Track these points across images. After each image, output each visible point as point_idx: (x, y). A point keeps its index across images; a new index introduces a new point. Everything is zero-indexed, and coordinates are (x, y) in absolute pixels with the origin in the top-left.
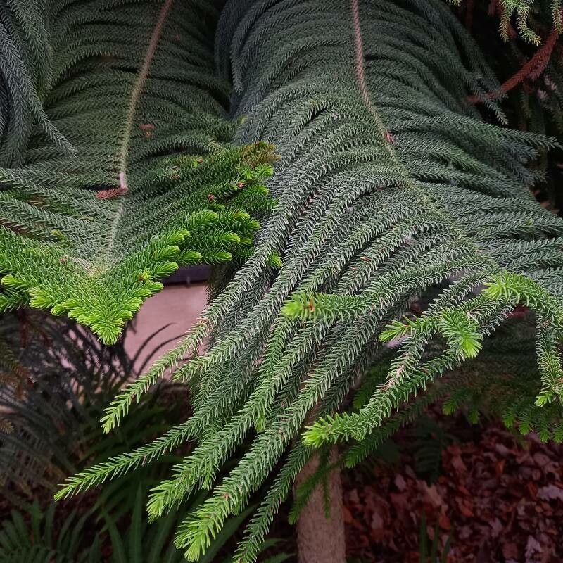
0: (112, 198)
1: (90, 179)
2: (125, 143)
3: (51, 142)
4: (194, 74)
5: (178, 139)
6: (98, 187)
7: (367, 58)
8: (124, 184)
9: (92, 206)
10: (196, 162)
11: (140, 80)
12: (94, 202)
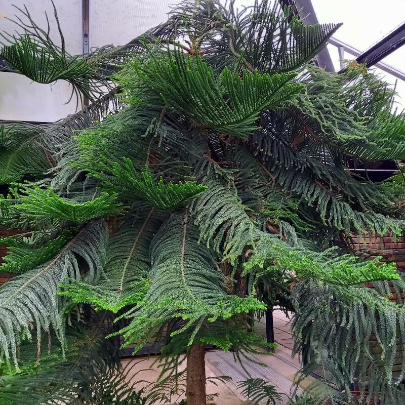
0: (118, 293)
1: (113, 288)
2: (123, 278)
3: (104, 279)
4: (143, 259)
5: (135, 277)
6: (115, 290)
7: (185, 255)
8: (121, 289)
9: (113, 295)
10: (137, 283)
11: (128, 261)
12: (113, 293)
